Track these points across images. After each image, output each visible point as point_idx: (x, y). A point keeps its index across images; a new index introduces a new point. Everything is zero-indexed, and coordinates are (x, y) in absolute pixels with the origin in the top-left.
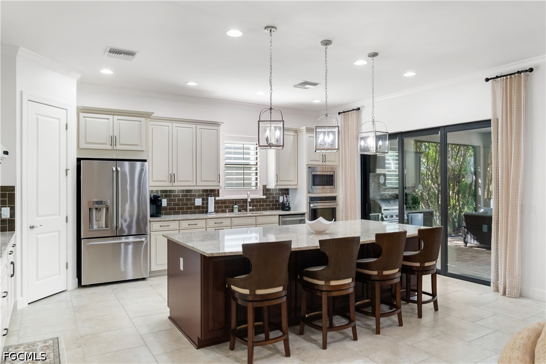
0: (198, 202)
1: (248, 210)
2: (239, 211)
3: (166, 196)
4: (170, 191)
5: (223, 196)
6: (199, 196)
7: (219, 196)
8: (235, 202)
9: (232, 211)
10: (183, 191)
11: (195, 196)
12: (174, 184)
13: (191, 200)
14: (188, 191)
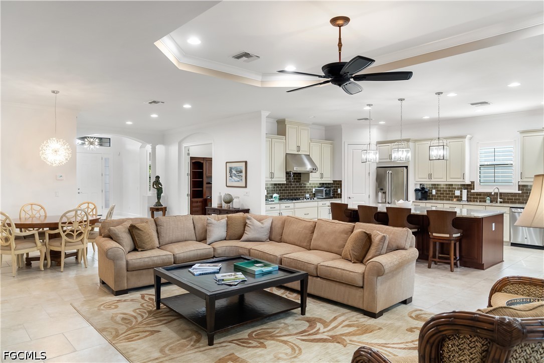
0: (457, 193)
1: (498, 202)
2: (491, 202)
3: (435, 188)
4: (438, 185)
5: (478, 189)
6: (458, 189)
7: (474, 189)
8: (489, 194)
9: (485, 202)
10: (447, 185)
11: (455, 188)
12: (432, 180)
13: (452, 191)
14: (450, 185)
